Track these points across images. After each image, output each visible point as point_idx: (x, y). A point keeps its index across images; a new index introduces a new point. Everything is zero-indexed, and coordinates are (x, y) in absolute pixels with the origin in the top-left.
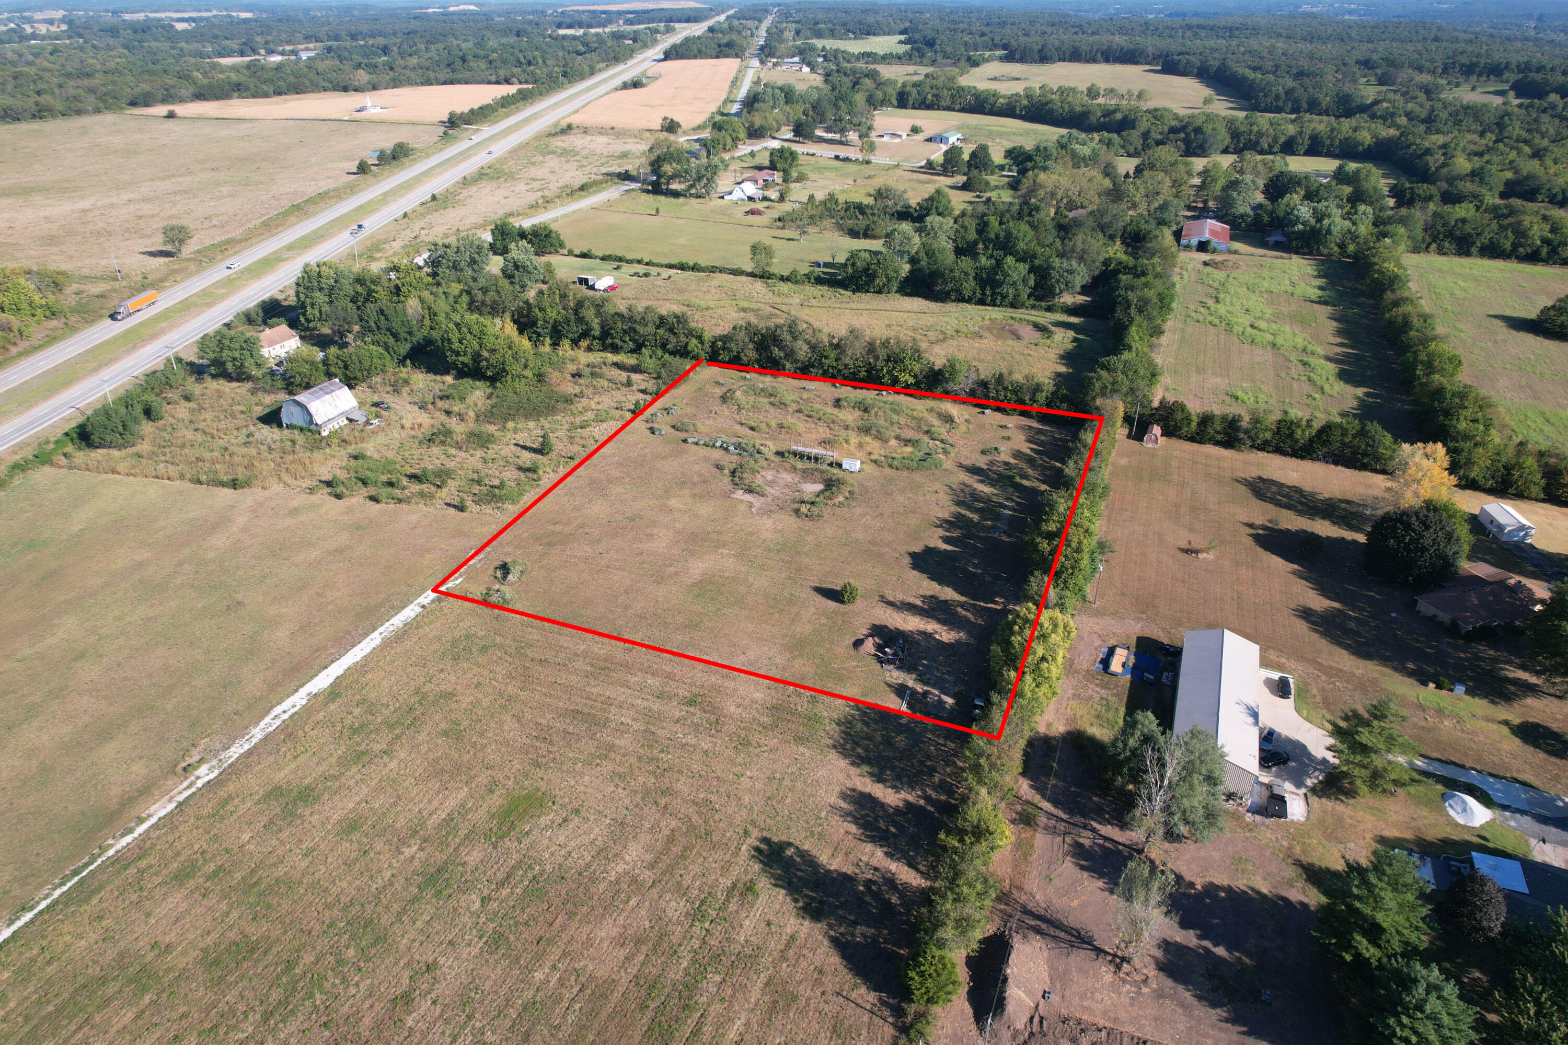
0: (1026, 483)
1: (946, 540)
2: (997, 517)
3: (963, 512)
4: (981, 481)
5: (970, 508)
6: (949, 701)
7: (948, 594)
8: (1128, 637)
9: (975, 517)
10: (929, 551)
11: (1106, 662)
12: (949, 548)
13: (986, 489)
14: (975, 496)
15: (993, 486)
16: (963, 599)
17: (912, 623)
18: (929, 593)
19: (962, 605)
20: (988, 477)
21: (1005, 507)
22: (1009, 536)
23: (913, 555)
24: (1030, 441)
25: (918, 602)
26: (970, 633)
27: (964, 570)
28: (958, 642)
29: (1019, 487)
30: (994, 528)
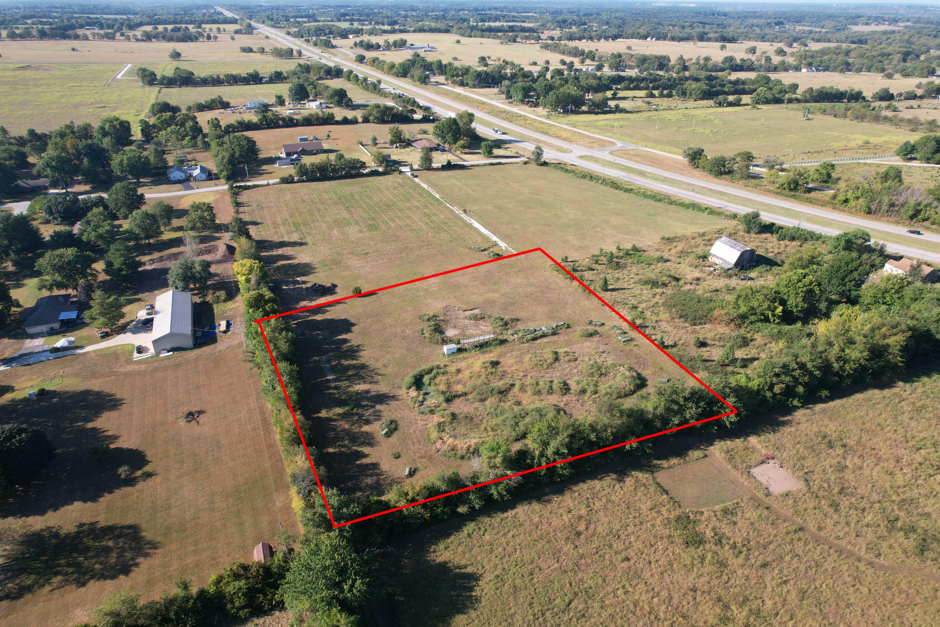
0: (339, 410)
1: (345, 341)
2: (333, 370)
3: (354, 362)
4: (368, 392)
5: (354, 367)
6: (284, 287)
7: (319, 317)
8: (222, 341)
9: (346, 363)
10: (349, 331)
11: (228, 325)
12: (340, 337)
13: (361, 387)
14: (359, 378)
15: (357, 393)
16: (310, 318)
17: (323, 300)
18: (327, 313)
19: (308, 316)
20: (368, 399)
21: (335, 380)
22: (315, 361)
23: (354, 325)
24: (375, 466)
25: (328, 309)
26: (296, 309)
27: (321, 330)
28: (298, 303)
29: (341, 403)
30: (329, 361)
